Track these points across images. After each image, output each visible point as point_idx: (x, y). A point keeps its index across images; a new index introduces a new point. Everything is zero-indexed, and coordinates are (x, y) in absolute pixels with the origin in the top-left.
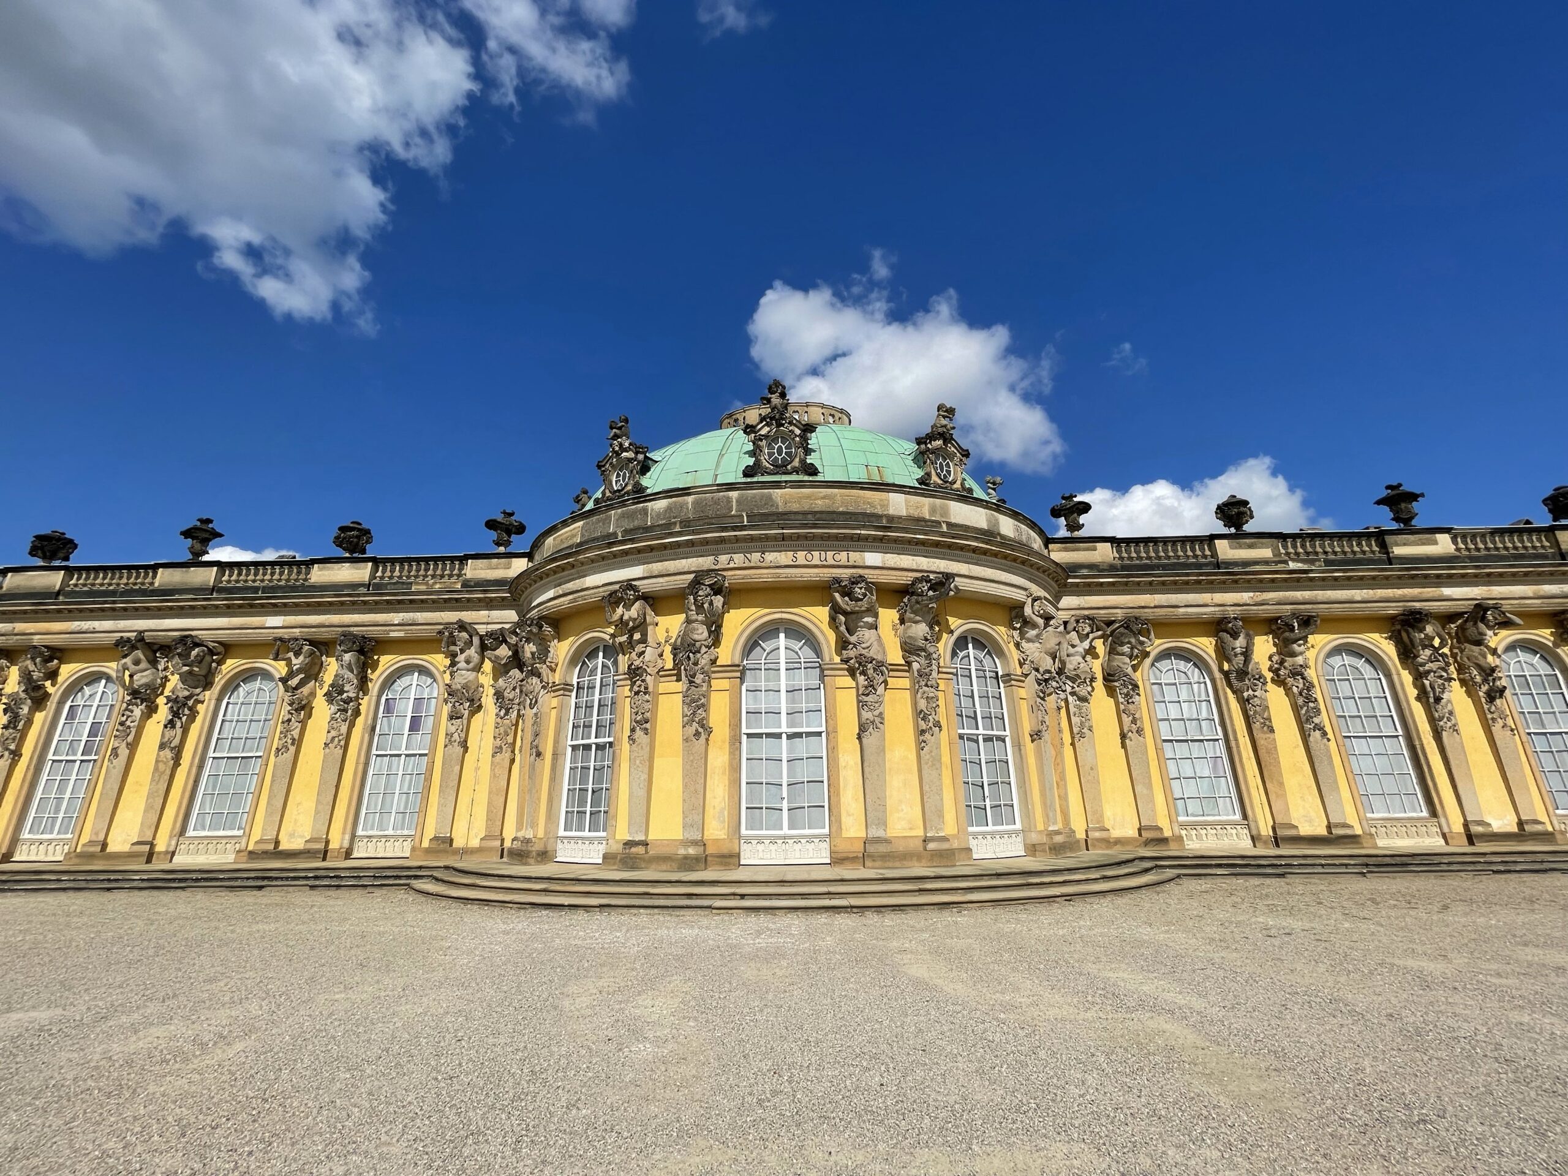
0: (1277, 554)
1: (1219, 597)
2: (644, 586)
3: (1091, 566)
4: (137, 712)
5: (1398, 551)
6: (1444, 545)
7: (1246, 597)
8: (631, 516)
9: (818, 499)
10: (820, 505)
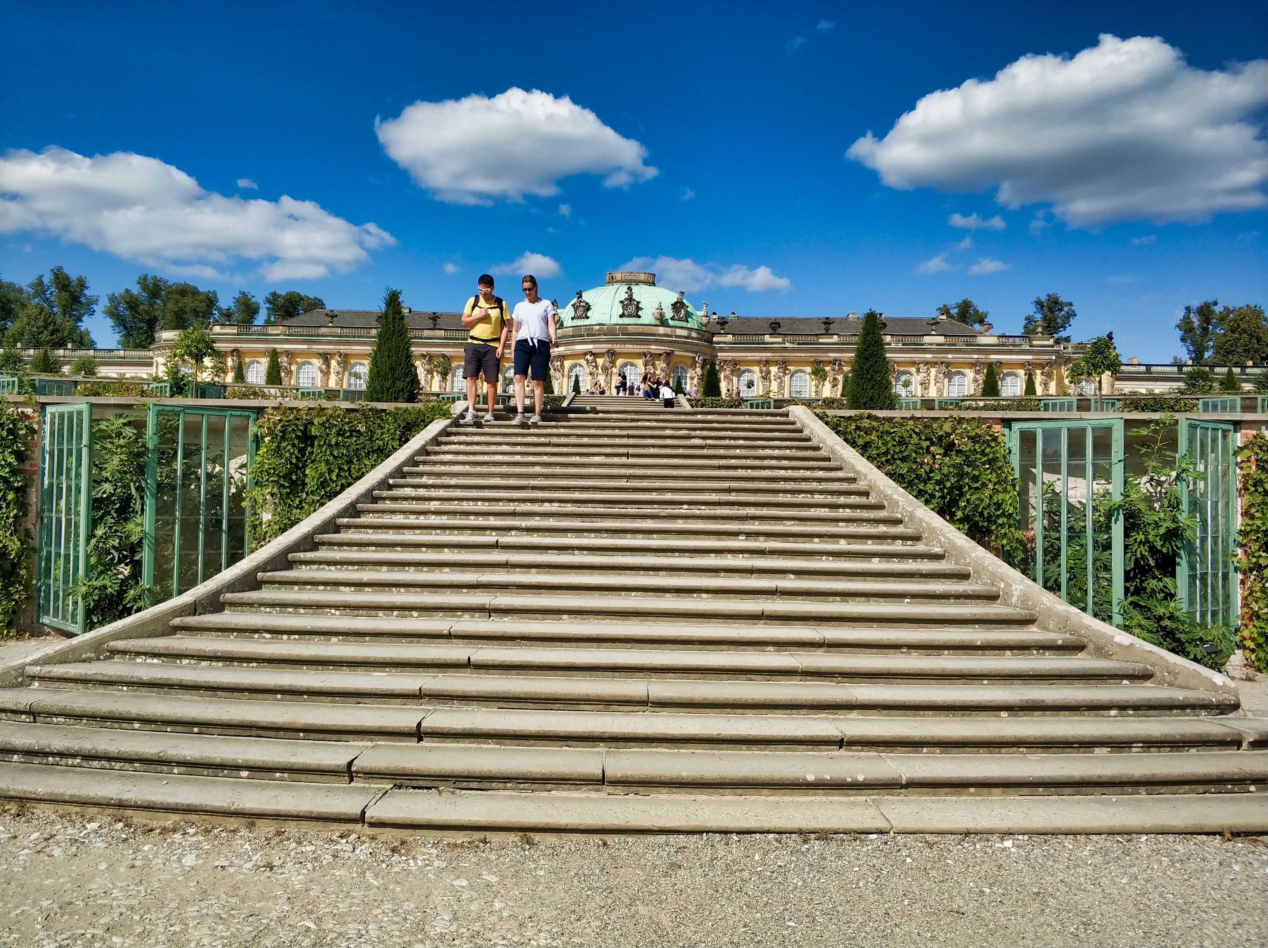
0: (784, 340)
1: (761, 354)
2: (594, 351)
3: (725, 343)
4: (429, 376)
5: (821, 341)
6: (835, 339)
7: (769, 354)
8: (589, 329)
9: (640, 329)
10: (640, 331)
